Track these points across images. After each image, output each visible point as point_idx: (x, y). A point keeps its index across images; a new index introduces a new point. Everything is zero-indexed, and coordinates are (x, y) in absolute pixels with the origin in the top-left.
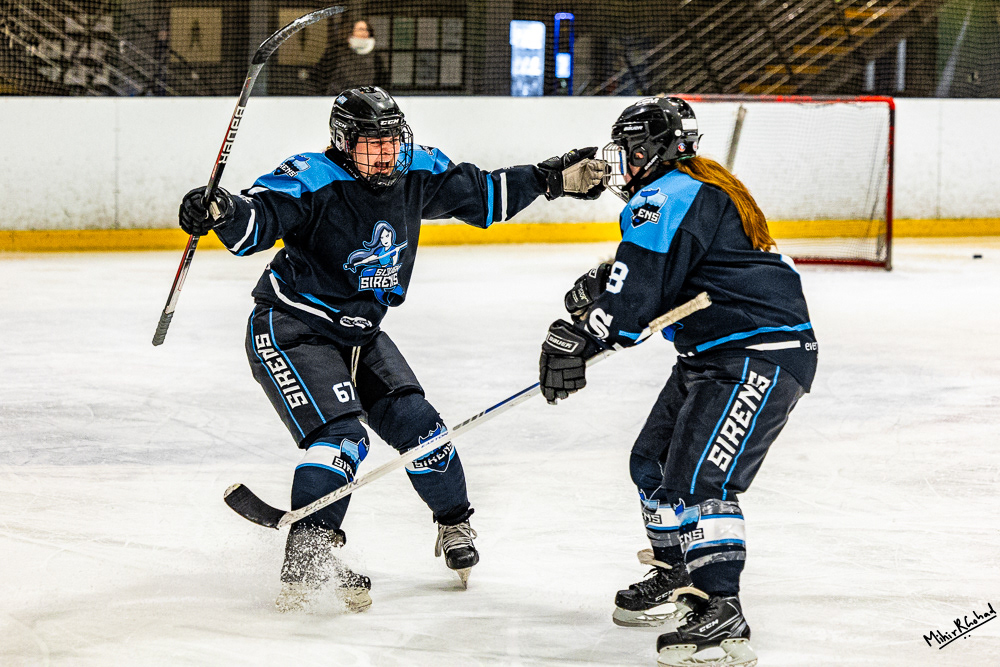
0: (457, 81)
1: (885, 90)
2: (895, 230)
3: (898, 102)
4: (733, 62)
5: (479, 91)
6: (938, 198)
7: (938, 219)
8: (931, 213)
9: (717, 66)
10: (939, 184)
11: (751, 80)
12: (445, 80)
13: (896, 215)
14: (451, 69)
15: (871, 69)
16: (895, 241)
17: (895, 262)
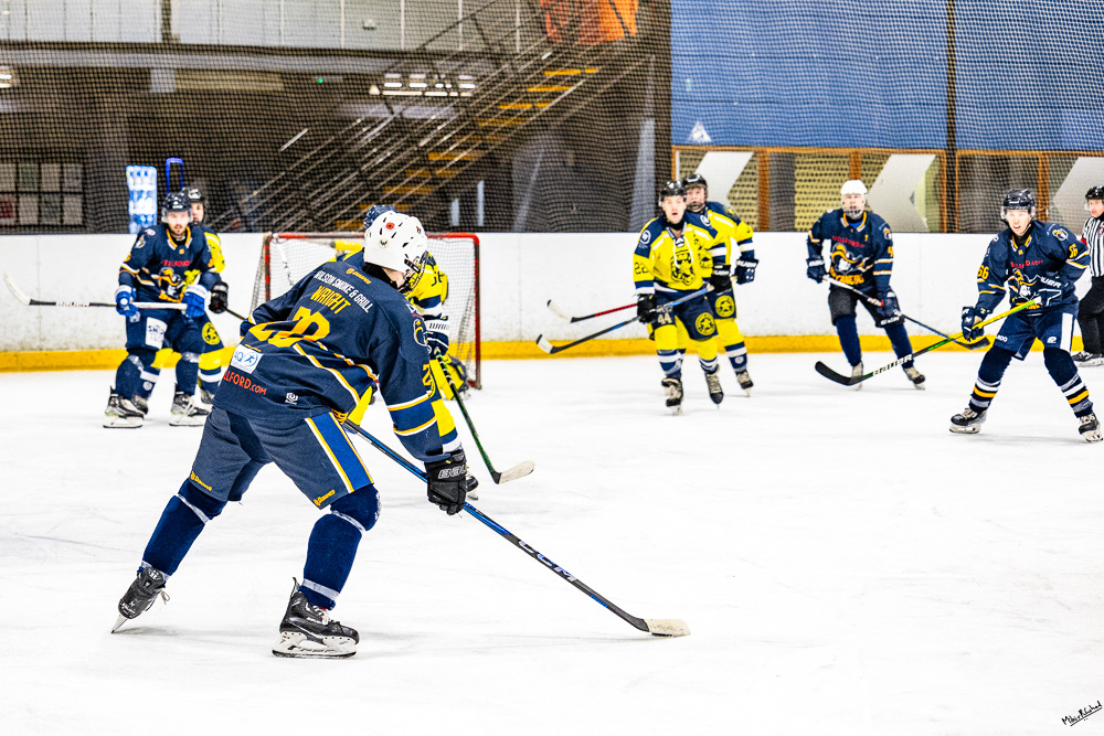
0: (79, 220)
1: (468, 227)
2: (483, 352)
3: (480, 235)
4: (329, 201)
5: (98, 230)
6: (521, 322)
7: (521, 341)
8: (513, 336)
9: (316, 203)
10: (521, 310)
11: (345, 218)
12: (67, 220)
13: (483, 338)
14: (73, 208)
15: (455, 207)
16: (483, 363)
17: (483, 382)
